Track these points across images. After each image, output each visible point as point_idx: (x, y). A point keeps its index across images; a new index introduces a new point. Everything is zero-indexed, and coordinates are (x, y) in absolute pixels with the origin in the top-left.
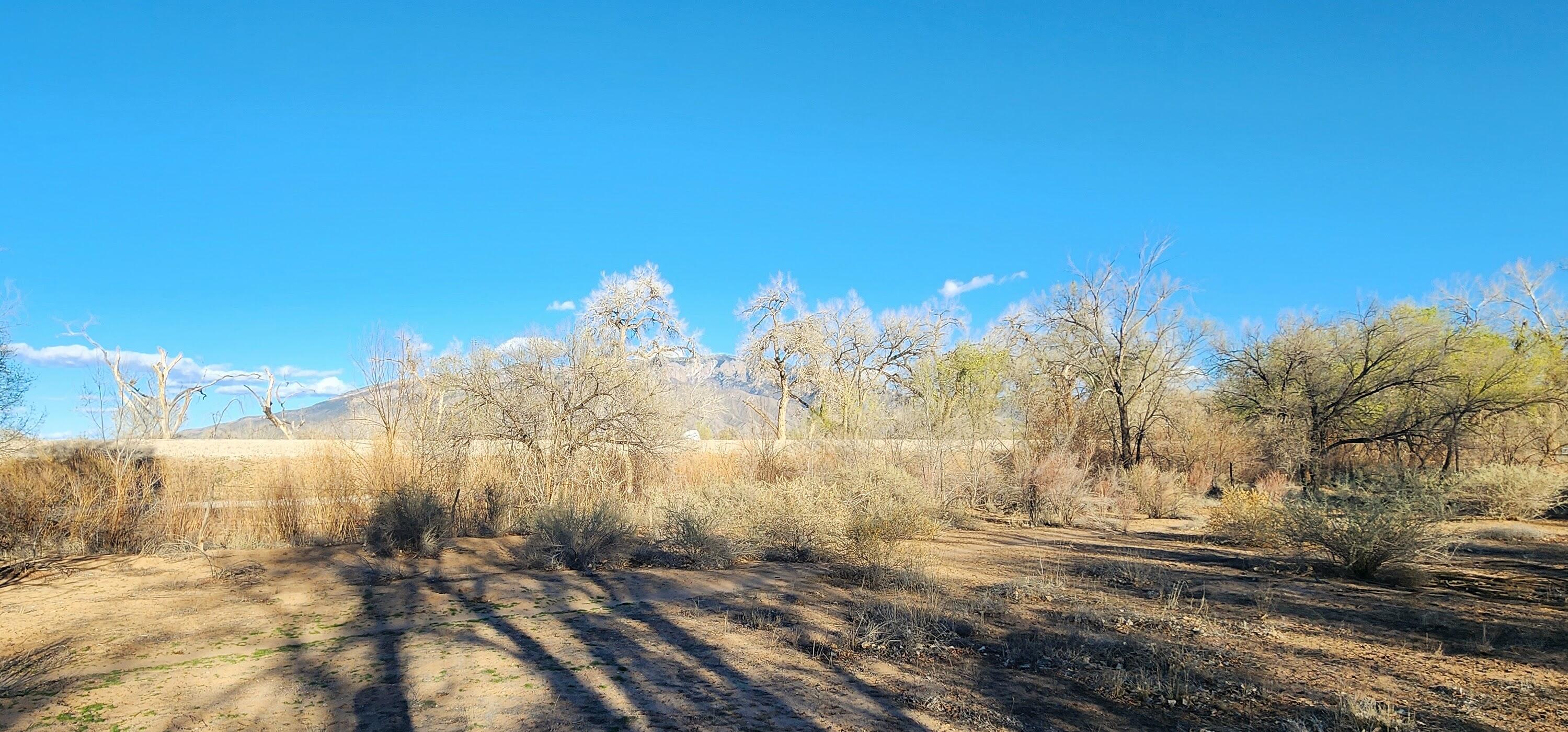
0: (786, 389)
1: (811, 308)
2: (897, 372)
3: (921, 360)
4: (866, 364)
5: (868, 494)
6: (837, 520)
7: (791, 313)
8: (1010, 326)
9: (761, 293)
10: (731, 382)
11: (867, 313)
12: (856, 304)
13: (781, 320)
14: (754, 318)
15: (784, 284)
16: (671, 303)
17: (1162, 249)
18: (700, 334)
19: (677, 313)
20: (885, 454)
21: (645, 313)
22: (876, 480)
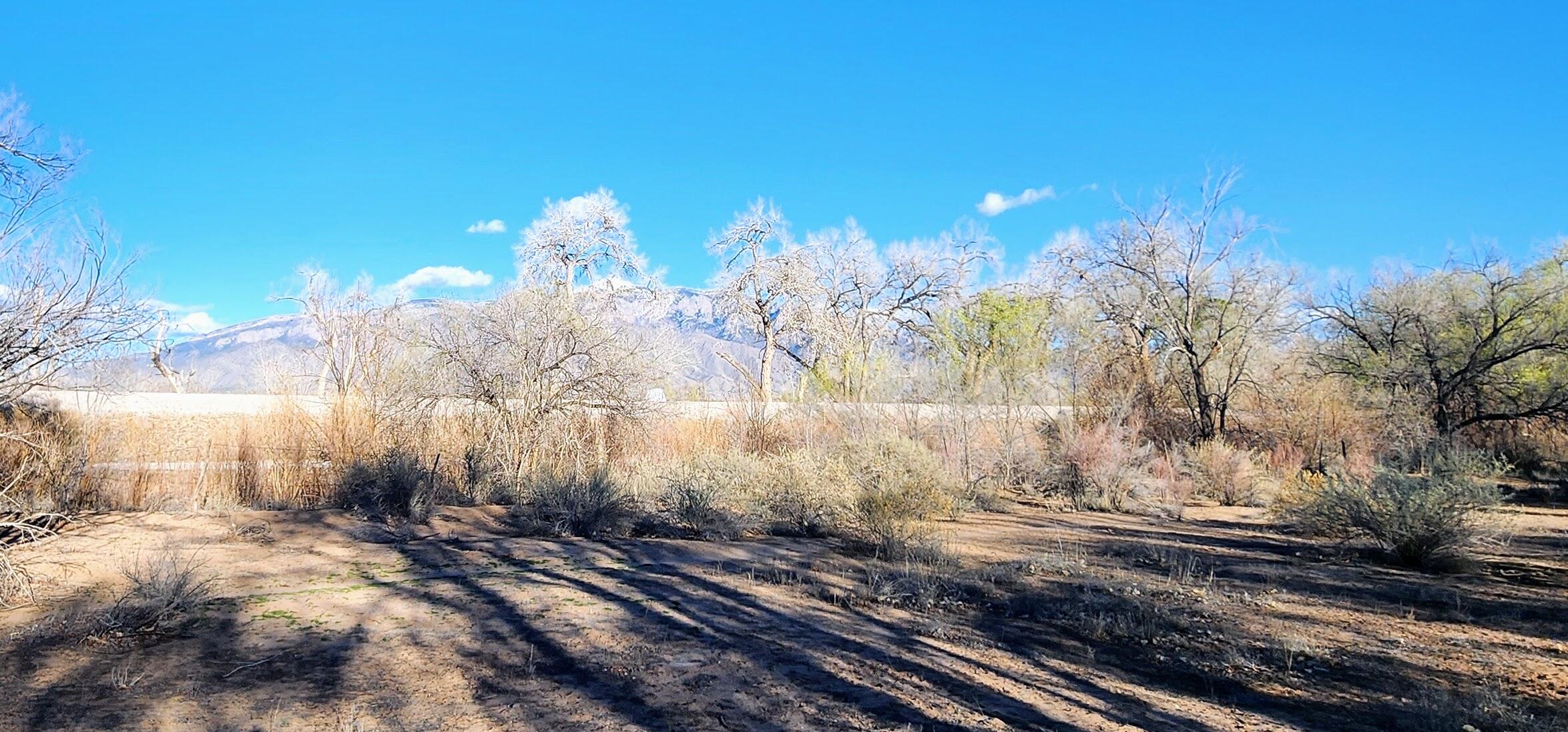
0: (770, 338)
1: (800, 239)
2: (911, 318)
3: (942, 302)
4: (871, 309)
5: (880, 469)
6: (846, 495)
7: (774, 245)
8: (1057, 259)
9: (738, 222)
10: (692, 324)
11: (870, 245)
12: (855, 235)
13: (762, 255)
14: (729, 251)
15: (765, 211)
16: (628, 235)
17: (1229, 182)
18: (664, 271)
19: (635, 247)
20: (898, 424)
21: (597, 247)
22: (888, 453)
